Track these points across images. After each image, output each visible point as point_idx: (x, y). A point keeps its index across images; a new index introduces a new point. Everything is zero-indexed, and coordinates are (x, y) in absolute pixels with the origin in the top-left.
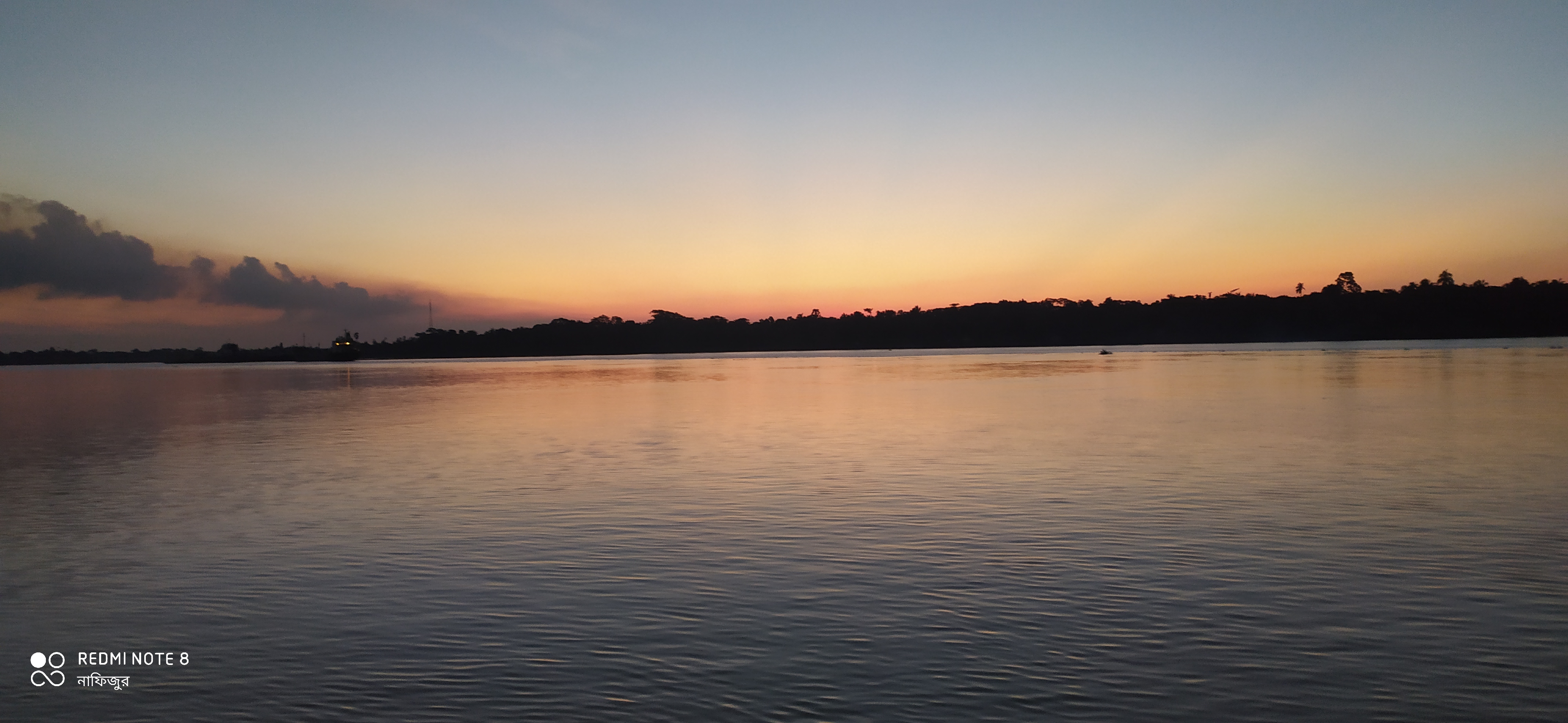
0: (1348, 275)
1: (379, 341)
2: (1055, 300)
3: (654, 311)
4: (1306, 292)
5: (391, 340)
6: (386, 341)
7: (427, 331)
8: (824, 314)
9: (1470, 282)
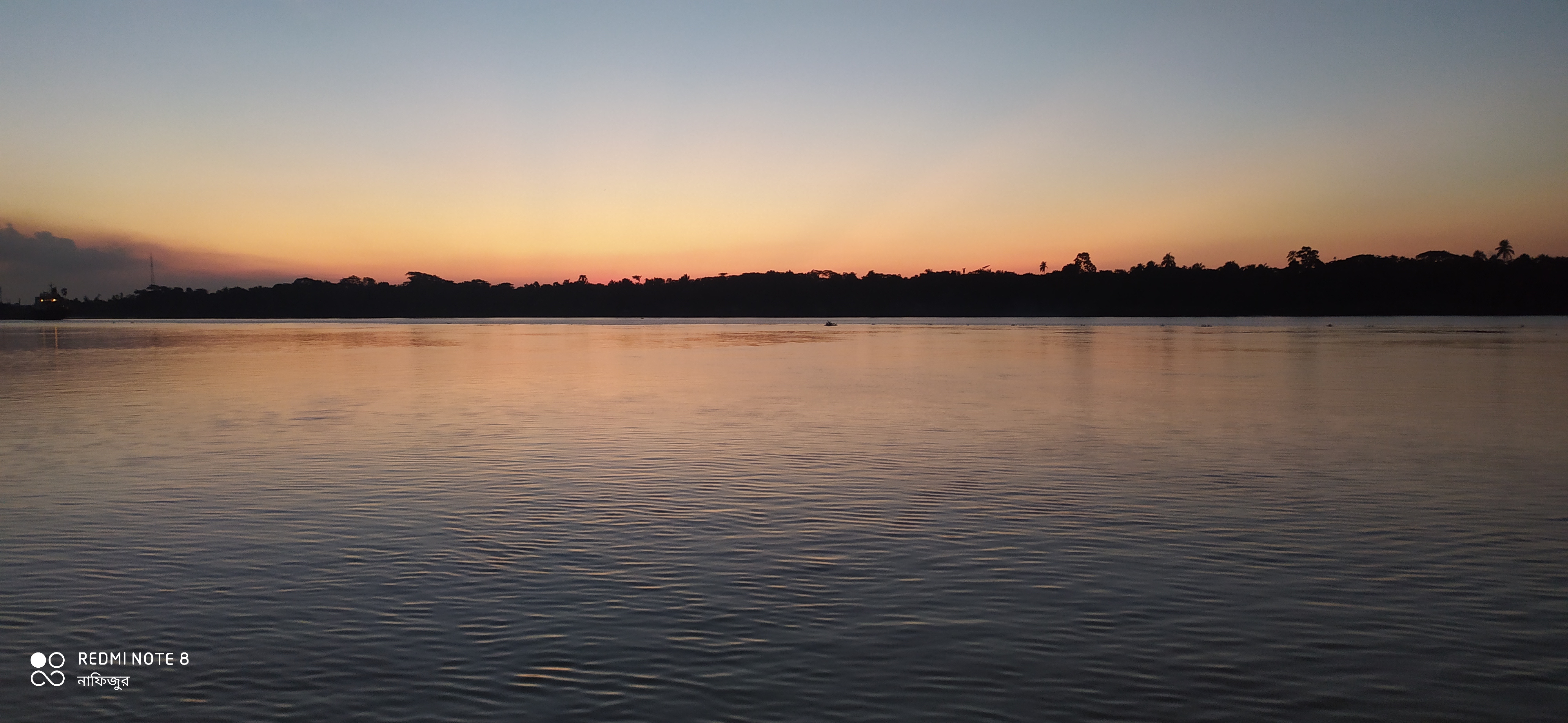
0: (1085, 256)
1: (92, 298)
2: (820, 272)
3: (409, 273)
4: (1049, 270)
5: (105, 298)
6: (100, 299)
7: (148, 288)
8: (592, 280)
9: (1189, 265)
